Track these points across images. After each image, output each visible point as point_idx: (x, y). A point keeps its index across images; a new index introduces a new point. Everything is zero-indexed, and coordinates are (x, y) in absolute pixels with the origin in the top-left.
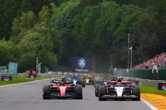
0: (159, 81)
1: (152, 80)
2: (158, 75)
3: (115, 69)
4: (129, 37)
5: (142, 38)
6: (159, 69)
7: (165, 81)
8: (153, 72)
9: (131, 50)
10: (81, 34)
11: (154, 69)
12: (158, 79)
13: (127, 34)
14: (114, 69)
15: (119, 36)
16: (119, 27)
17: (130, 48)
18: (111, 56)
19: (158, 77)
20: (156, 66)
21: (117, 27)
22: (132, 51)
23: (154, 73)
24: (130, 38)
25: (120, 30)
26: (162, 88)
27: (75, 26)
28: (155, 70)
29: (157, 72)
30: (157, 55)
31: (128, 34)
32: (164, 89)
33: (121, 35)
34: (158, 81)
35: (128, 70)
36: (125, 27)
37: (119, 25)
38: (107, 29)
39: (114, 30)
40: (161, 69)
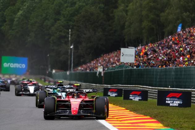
0: (105, 86)
1: (97, 84)
2: (103, 78)
3: (54, 71)
4: (70, 33)
5: (85, 34)
6: (104, 71)
7: (111, 86)
8: (97, 75)
9: (72, 49)
10: (13, 30)
11: (99, 71)
12: (103, 83)
13: (67, 31)
14: (52, 70)
15: (58, 32)
16: (58, 22)
17: (70, 46)
18: (48, 55)
19: (103, 81)
20: (101, 68)
21: (56, 22)
22: (74, 49)
23: (98, 77)
24: (71, 35)
25: (59, 25)
26: (108, 94)
27: (7, 19)
28: (100, 73)
29: (102, 75)
30: (102, 55)
31: (69, 31)
32: (111, 96)
33: (61, 31)
34: (103, 86)
35: (68, 73)
36: (65, 22)
37: (59, 20)
38: (45, 24)
39: (53, 25)
40: (107, 71)
